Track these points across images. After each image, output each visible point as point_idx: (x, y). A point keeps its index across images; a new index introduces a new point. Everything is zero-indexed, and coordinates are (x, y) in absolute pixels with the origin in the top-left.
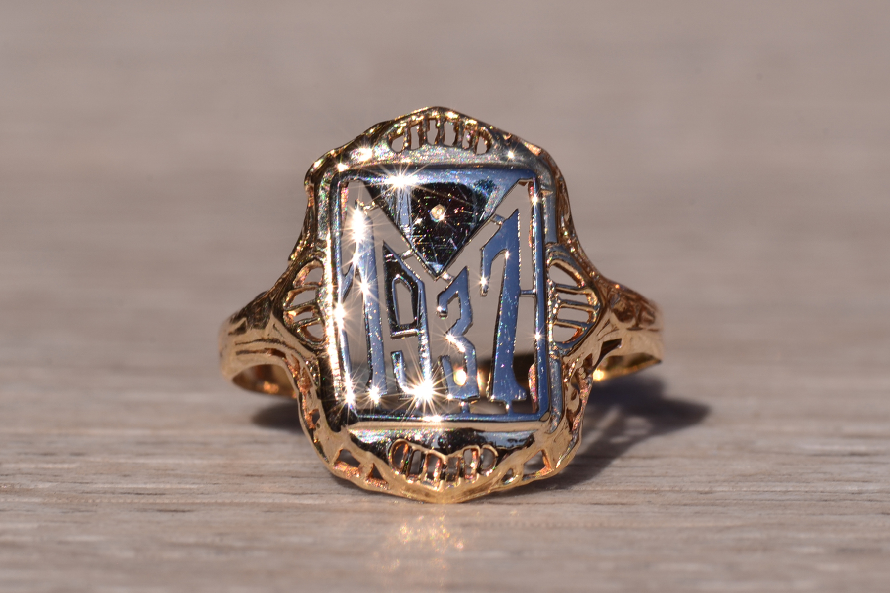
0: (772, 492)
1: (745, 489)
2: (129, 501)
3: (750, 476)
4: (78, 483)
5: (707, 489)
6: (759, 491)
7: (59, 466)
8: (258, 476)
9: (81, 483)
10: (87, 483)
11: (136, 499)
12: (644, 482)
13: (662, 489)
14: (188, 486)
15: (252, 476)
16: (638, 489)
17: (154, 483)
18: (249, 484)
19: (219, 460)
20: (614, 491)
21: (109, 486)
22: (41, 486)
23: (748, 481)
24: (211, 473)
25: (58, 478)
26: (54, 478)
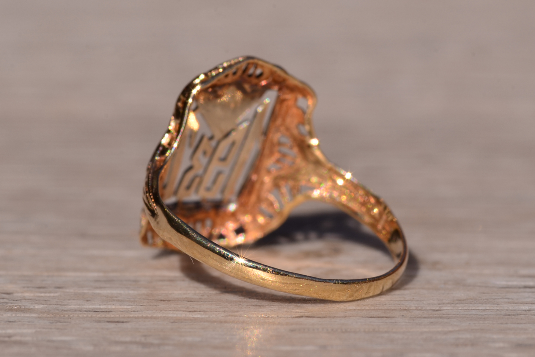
0: (477, 310)
1: (460, 308)
2: (90, 316)
3: (464, 300)
4: (59, 305)
5: (437, 308)
6: (469, 310)
7: (48, 295)
8: (167, 301)
9: (61, 305)
10: (65, 305)
11: (94, 315)
12: (400, 304)
13: (410, 308)
14: (125, 307)
15: (164, 301)
16: (396, 308)
17: (105, 305)
18: (162, 305)
19: (144, 291)
20: (381, 309)
21: (78, 307)
22: (37, 307)
23: (462, 304)
24: (139, 299)
25: (47, 302)
26: (45, 302)
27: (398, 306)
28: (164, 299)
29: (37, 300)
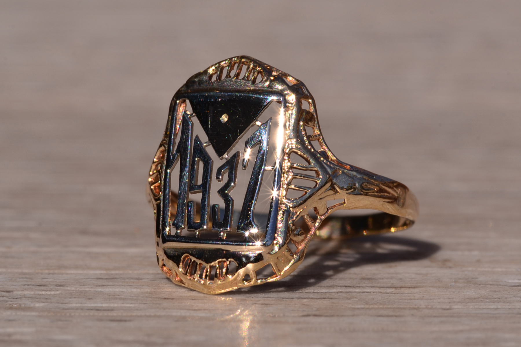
0: (488, 308)
1: (471, 307)
2: (91, 314)
3: (475, 299)
4: (60, 303)
5: (448, 307)
6: (480, 308)
7: (49, 293)
8: (171, 299)
9: (62, 303)
10: (66, 303)
11: (96, 313)
12: (409, 303)
13: (420, 307)
14: (128, 305)
15: (167, 299)
16: (406, 307)
17: (107, 303)
18: (165, 304)
19: (147, 289)
20: (391, 308)
21: (79, 305)
22: (37, 305)
23: (473, 302)
24: (142, 297)
25: (48, 300)
26: (46, 300)
27: (408, 305)
28: (168, 298)
29: (37, 298)
